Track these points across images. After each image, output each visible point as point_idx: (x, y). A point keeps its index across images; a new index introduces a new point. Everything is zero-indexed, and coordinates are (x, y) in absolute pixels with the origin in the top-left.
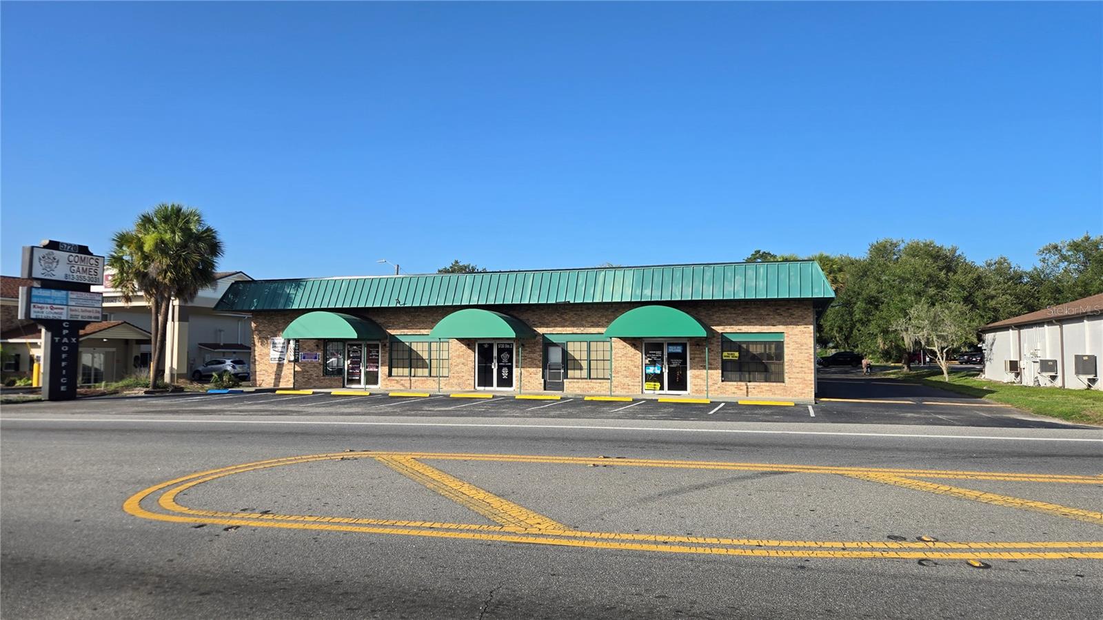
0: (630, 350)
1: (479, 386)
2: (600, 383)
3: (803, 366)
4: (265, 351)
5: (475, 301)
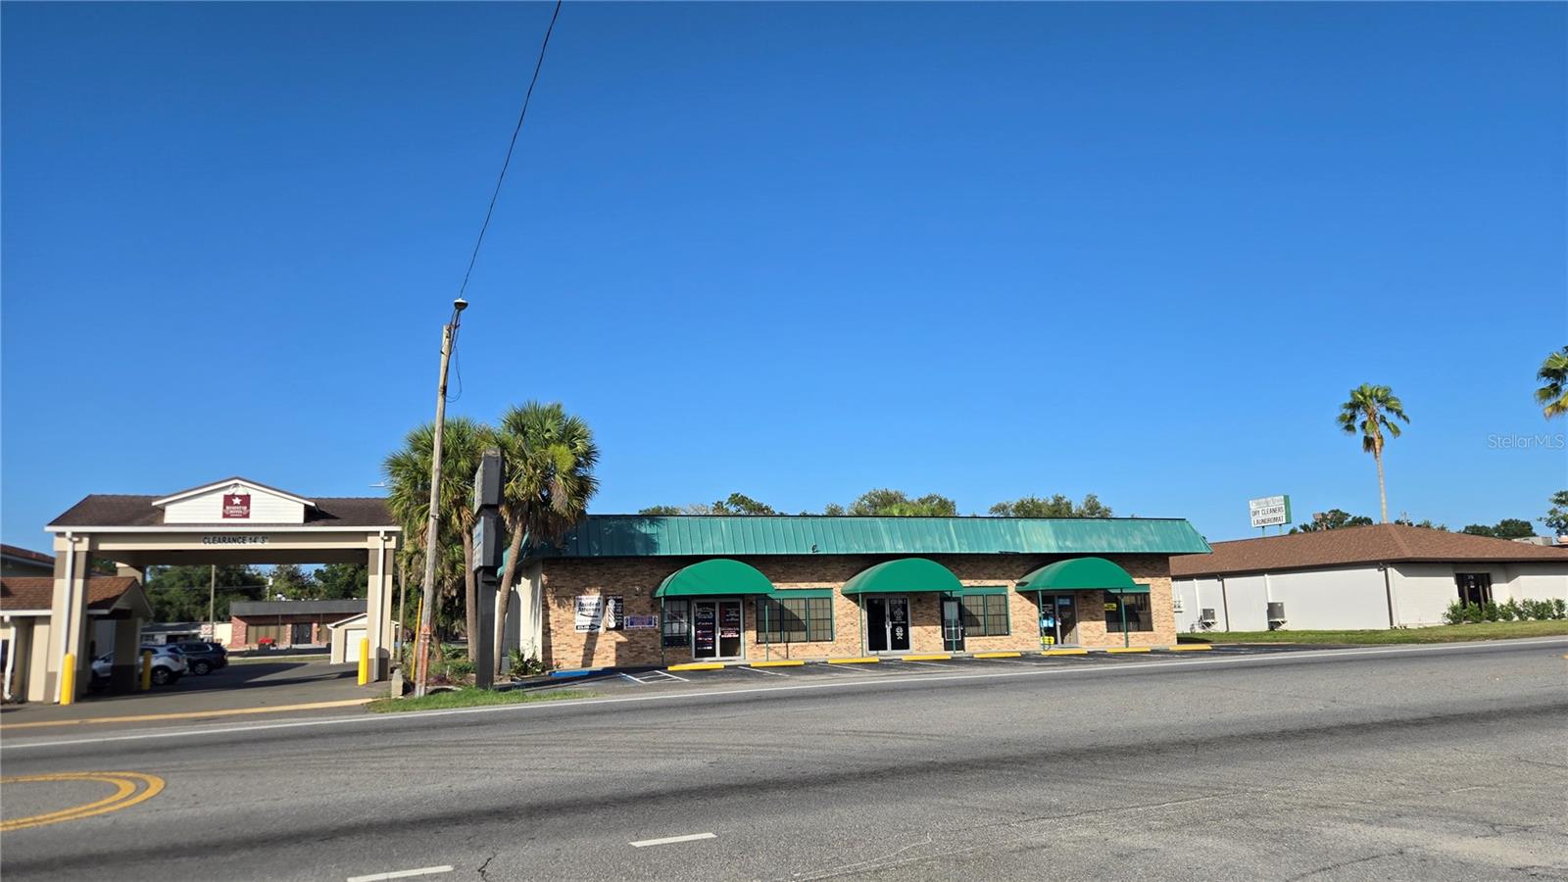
1: (871, 648)
2: (999, 639)
3: (1167, 615)
4: (566, 616)
5: (901, 549)
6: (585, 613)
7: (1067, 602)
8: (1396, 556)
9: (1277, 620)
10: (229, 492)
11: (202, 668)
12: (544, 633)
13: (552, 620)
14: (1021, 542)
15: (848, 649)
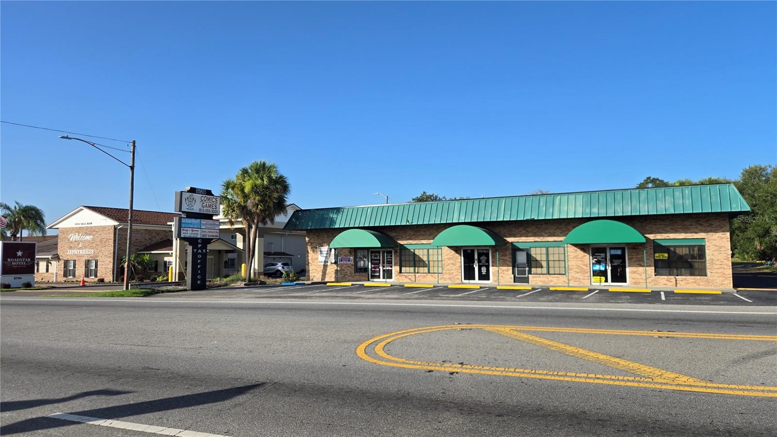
0: (580, 253)
1: (465, 279)
2: (557, 277)
3: (723, 263)
4: (315, 256)
6: (323, 255)
7: (619, 252)
13: (310, 258)
15: (450, 278)
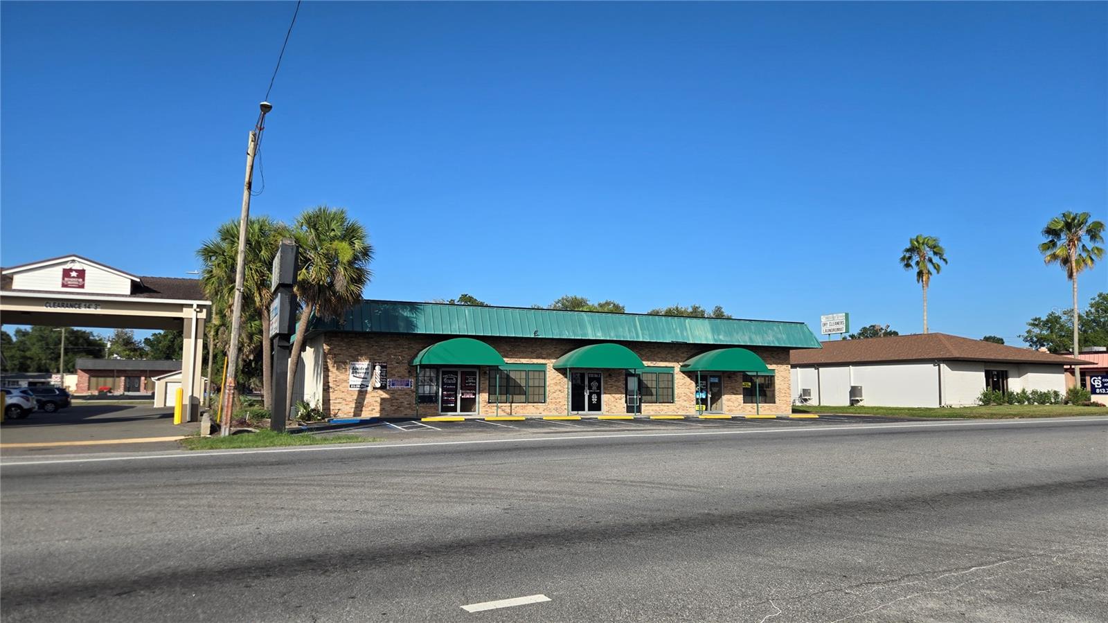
0: (688, 380)
1: (573, 410)
2: (667, 406)
3: (786, 392)
4: (342, 377)
5: (600, 336)
6: (358, 375)
7: (716, 380)
8: (947, 356)
9: (857, 398)
10: (68, 266)
11: (50, 407)
12: (324, 390)
13: (331, 379)
14: (688, 335)
15: (556, 409)
